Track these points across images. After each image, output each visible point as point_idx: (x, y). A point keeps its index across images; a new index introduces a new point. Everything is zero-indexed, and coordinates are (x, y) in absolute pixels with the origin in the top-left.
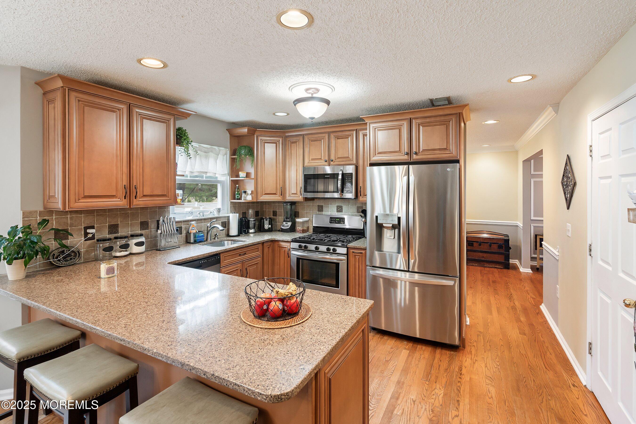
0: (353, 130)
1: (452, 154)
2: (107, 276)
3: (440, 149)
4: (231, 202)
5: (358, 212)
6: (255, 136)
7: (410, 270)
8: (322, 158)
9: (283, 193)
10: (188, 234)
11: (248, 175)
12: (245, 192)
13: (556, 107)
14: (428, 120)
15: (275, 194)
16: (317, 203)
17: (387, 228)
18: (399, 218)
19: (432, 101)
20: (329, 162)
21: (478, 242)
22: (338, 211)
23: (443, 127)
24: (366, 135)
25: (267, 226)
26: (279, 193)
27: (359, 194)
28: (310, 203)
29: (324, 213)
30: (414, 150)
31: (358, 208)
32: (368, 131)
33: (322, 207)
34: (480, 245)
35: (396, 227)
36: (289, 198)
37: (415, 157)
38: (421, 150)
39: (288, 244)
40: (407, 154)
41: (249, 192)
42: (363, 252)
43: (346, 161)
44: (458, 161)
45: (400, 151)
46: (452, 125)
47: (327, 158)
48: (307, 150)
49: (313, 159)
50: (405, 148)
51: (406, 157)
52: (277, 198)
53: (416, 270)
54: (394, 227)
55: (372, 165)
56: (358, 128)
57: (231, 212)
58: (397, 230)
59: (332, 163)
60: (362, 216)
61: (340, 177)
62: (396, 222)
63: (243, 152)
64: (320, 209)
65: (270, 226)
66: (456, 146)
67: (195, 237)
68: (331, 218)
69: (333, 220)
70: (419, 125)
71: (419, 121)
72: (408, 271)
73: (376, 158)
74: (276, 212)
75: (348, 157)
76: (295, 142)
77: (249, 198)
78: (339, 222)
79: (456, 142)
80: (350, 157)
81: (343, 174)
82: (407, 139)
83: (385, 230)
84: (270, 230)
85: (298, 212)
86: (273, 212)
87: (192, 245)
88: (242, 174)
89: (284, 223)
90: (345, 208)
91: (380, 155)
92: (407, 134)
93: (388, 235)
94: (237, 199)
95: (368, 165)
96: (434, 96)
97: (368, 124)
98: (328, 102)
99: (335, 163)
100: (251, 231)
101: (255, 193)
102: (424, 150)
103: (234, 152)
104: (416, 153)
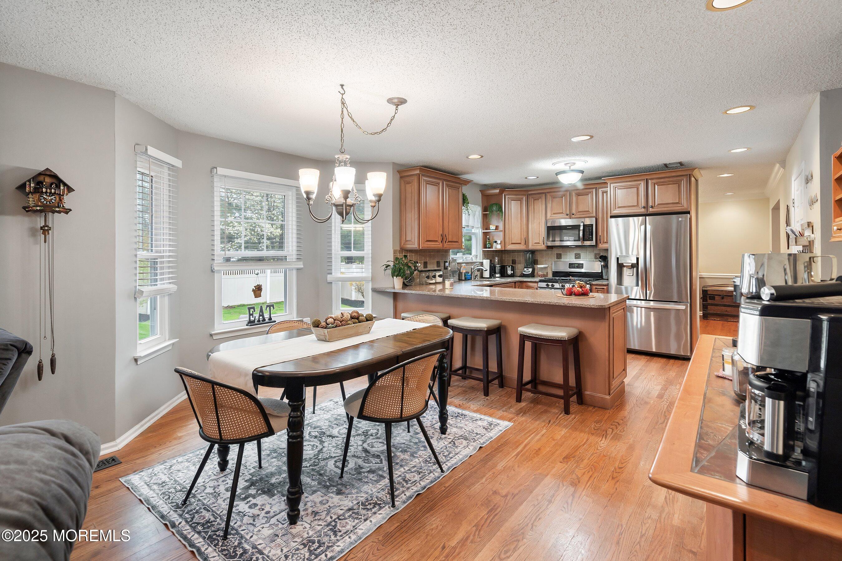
0: (593, 188)
1: (684, 205)
2: (450, 288)
3: (673, 203)
4: (483, 251)
5: (596, 258)
6: (503, 195)
7: (647, 299)
8: (564, 212)
9: (526, 242)
10: (460, 274)
11: (497, 228)
12: (496, 242)
13: (783, 163)
14: (662, 180)
15: (520, 243)
16: (556, 251)
17: (627, 266)
18: (638, 259)
19: (666, 165)
20: (570, 215)
21: (720, 295)
22: (576, 258)
23: (676, 186)
24: (606, 192)
25: (510, 272)
26: (523, 242)
27: (599, 242)
28: (550, 252)
29: (562, 260)
30: (650, 204)
31: (596, 255)
32: (609, 189)
33: (560, 255)
34: (723, 298)
35: (635, 266)
36: (531, 247)
37: (651, 210)
38: (656, 204)
39: (536, 284)
40: (644, 208)
41: (499, 242)
42: (605, 287)
43: (586, 214)
44: (689, 213)
45: (637, 205)
46: (684, 184)
47: (568, 213)
48: (549, 206)
49: (554, 214)
50: (643, 202)
51: (643, 210)
52: (522, 247)
53: (651, 299)
54: (633, 266)
55: (612, 217)
56: (598, 186)
57: (483, 259)
58: (635, 269)
59: (573, 216)
60: (600, 261)
61: (582, 228)
62: (635, 262)
63: (494, 208)
64: (559, 256)
65: (512, 272)
66: (687, 201)
67: (465, 276)
68: (570, 264)
69: (571, 265)
70: (654, 184)
71: (654, 181)
72: (646, 300)
73: (617, 212)
74: (515, 260)
75: (588, 211)
76: (538, 199)
77: (499, 247)
78: (578, 267)
79: (687, 198)
80: (590, 211)
81: (584, 225)
82: (644, 196)
83: (625, 269)
84: (512, 276)
85: (537, 260)
86: (513, 260)
87: (463, 282)
88: (492, 227)
89: (525, 269)
90: (582, 255)
91: (620, 209)
92: (644, 191)
93: (626, 272)
94: (488, 248)
95: (609, 217)
96: (667, 162)
97: (609, 184)
98: (582, 172)
99: (576, 216)
100: (498, 275)
101: (504, 242)
102: (659, 204)
103: (485, 209)
104: (652, 207)
